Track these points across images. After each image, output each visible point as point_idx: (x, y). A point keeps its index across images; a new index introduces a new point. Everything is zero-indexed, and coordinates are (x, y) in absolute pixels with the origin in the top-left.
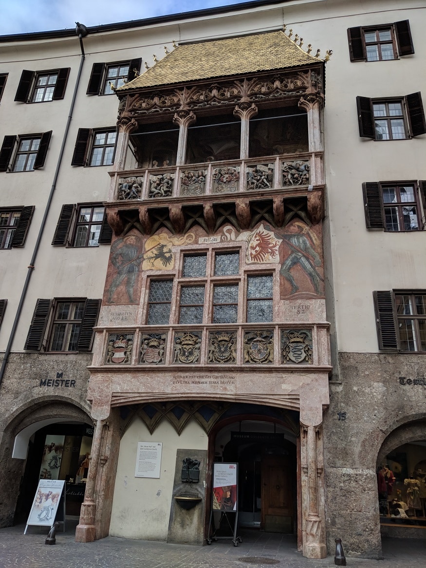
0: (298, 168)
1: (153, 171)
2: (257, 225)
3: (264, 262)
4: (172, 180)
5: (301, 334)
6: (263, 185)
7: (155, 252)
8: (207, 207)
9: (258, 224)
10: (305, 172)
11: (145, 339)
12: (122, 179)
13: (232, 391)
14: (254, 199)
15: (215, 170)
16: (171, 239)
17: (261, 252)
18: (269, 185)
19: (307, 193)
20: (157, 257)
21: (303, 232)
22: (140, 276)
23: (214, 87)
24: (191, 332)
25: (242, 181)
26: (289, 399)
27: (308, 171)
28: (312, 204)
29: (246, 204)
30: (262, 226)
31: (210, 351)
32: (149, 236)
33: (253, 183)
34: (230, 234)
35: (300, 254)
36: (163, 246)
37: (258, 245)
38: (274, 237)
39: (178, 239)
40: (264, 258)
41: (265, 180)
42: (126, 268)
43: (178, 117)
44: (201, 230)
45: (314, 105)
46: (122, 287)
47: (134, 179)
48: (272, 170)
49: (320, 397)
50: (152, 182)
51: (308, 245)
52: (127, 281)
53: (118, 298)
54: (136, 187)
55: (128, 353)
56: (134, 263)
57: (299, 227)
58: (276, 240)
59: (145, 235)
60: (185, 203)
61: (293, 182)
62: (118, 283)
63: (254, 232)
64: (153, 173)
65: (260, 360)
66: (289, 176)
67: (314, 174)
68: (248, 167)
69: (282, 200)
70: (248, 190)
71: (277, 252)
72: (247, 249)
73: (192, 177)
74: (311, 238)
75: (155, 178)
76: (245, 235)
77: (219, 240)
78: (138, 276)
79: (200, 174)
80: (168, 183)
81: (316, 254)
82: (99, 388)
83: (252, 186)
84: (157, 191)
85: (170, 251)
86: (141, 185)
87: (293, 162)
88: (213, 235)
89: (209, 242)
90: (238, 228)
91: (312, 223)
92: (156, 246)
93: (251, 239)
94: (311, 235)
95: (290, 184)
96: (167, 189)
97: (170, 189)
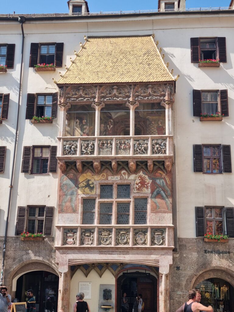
0: (160, 144)
2: (139, 171)
3: (143, 192)
4: (93, 145)
5: (160, 231)
6: (142, 152)
7: (85, 184)
8: (114, 163)
11: (83, 232)
12: (65, 142)
13: (128, 258)
14: (138, 160)
15: (117, 141)
16: (93, 177)
17: (141, 186)
18: (145, 153)
19: (164, 159)
20: (86, 186)
21: (162, 177)
22: (78, 197)
23: (115, 88)
24: (107, 229)
25: (132, 149)
26: (154, 262)
27: (165, 146)
28: (167, 165)
29: (134, 163)
30: (141, 172)
31: (117, 239)
32: (81, 174)
34: (125, 175)
35: (160, 189)
36: (89, 180)
37: (140, 183)
38: (148, 179)
39: (97, 176)
40: (143, 190)
41: (143, 150)
42: (70, 192)
43: (94, 105)
44: (109, 172)
45: (169, 107)
46: (68, 203)
47: (71, 142)
48: (147, 144)
49: (168, 261)
50: (83, 146)
51: (165, 184)
52: (71, 200)
53: (67, 209)
54: (74, 148)
55: (75, 239)
56: (74, 189)
57: (160, 173)
58: (149, 180)
59: (79, 174)
61: (158, 151)
62: (66, 201)
63: (137, 175)
64: (83, 139)
65: (141, 243)
67: (168, 148)
68: (134, 140)
69: (152, 161)
70: (135, 155)
71: (149, 187)
72: (134, 184)
73: (104, 144)
74: (166, 180)
75: (83, 143)
76: (132, 177)
77: (119, 179)
78: (76, 197)
79: (109, 143)
80: (92, 147)
81: (168, 189)
82: (61, 257)
83: (137, 152)
84: (85, 151)
85: (93, 184)
86: (77, 146)
87: (158, 140)
88: (116, 175)
89: (114, 180)
90: (129, 172)
91: (167, 172)
92: (85, 180)
93: (136, 179)
94: (166, 179)
95: (156, 153)
96: (91, 150)
97: (93, 150)
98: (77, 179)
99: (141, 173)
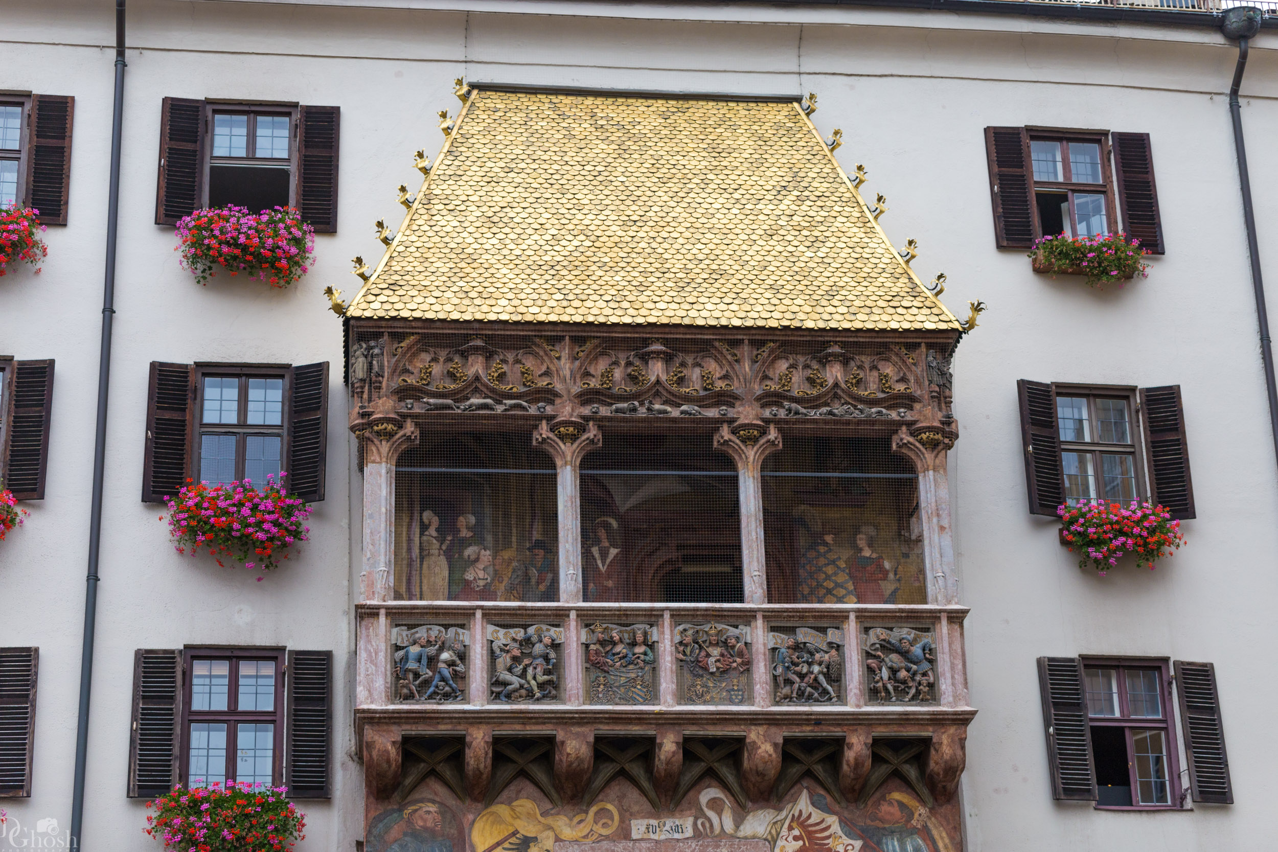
0: (908, 652)
1: (495, 615)
2: (792, 791)
4: (556, 646)
6: (816, 688)
8: (669, 745)
9: (796, 788)
10: (925, 666)
12: (405, 632)
14: (797, 732)
15: (681, 628)
16: (549, 821)
18: (833, 694)
19: (931, 729)
21: (914, 822)
23: (658, 353)
25: (761, 672)
27: (931, 661)
28: (946, 762)
29: (775, 745)
30: (805, 795)
32: (480, 806)
33: (788, 682)
34: (720, 814)
36: (527, 841)
38: (840, 833)
39: (571, 820)
41: (821, 678)
43: (551, 435)
44: (633, 794)
45: (936, 456)
47: (435, 631)
48: (839, 648)
50: (498, 652)
54: (451, 664)
57: (901, 805)
58: (846, 840)
59: (468, 802)
60: (601, 727)
61: (896, 689)
63: (784, 813)
64: (497, 619)
66: (885, 673)
67: (948, 675)
68: (773, 629)
69: (870, 741)
70: (777, 703)
73: (615, 644)
74: (934, 842)
75: (502, 637)
76: (760, 822)
77: (689, 832)
79: (640, 638)
80: (546, 658)
83: (786, 690)
84: (516, 681)
86: (465, 653)
87: (891, 629)
88: (672, 813)
89: (663, 837)
90: (742, 799)
91: (936, 799)
92: (505, 840)
93: (778, 834)
94: (935, 833)
95: (887, 699)
96: (546, 677)
97: (554, 678)
98: (461, 832)
99: (803, 804)
